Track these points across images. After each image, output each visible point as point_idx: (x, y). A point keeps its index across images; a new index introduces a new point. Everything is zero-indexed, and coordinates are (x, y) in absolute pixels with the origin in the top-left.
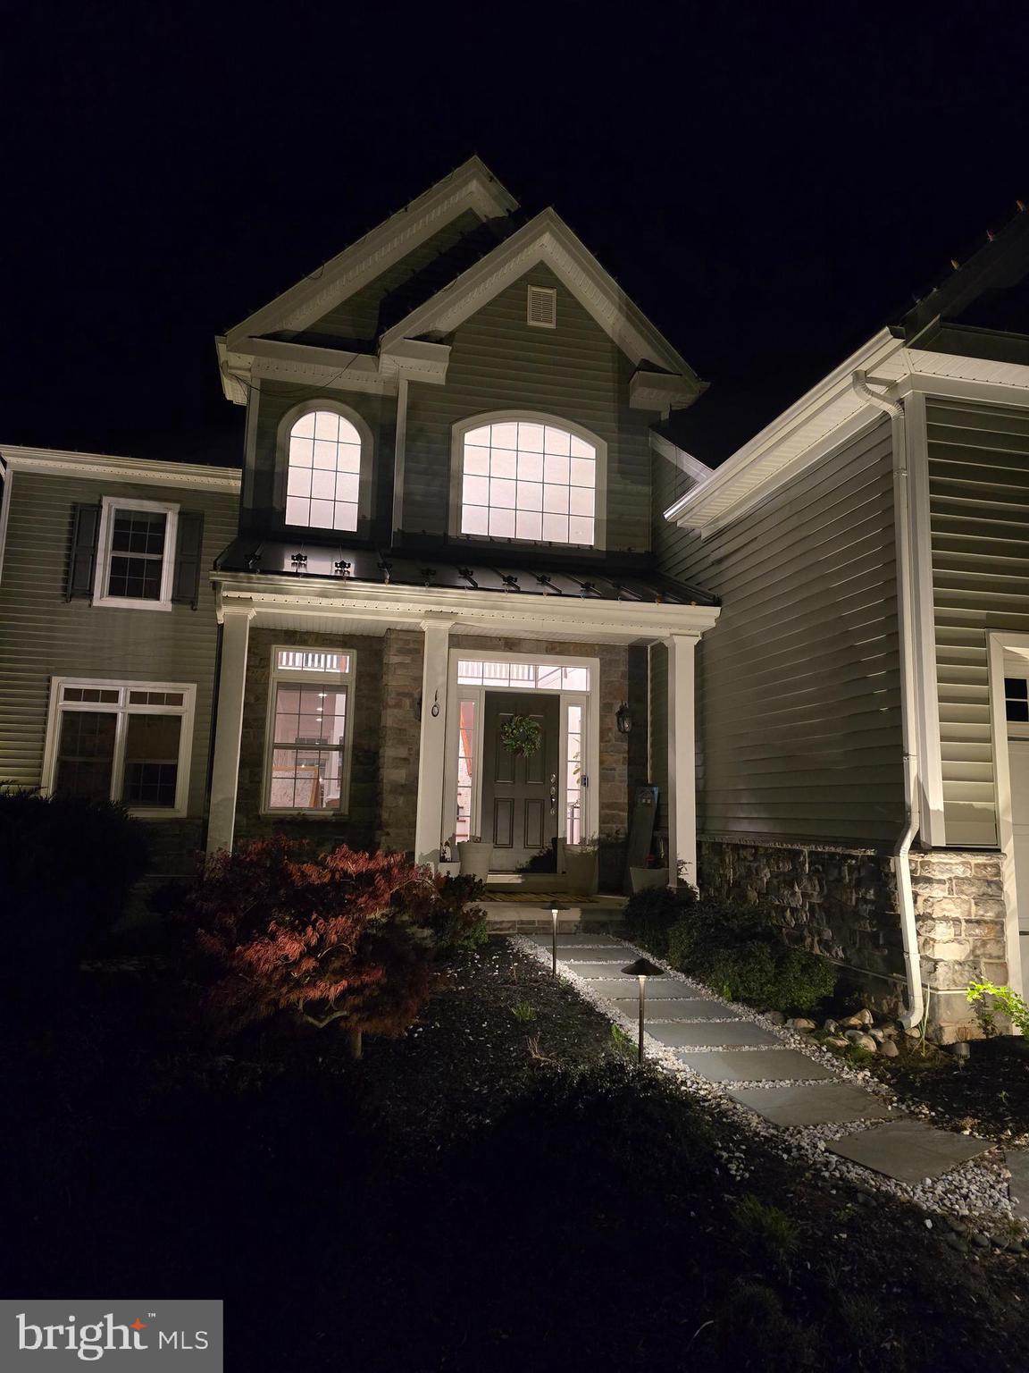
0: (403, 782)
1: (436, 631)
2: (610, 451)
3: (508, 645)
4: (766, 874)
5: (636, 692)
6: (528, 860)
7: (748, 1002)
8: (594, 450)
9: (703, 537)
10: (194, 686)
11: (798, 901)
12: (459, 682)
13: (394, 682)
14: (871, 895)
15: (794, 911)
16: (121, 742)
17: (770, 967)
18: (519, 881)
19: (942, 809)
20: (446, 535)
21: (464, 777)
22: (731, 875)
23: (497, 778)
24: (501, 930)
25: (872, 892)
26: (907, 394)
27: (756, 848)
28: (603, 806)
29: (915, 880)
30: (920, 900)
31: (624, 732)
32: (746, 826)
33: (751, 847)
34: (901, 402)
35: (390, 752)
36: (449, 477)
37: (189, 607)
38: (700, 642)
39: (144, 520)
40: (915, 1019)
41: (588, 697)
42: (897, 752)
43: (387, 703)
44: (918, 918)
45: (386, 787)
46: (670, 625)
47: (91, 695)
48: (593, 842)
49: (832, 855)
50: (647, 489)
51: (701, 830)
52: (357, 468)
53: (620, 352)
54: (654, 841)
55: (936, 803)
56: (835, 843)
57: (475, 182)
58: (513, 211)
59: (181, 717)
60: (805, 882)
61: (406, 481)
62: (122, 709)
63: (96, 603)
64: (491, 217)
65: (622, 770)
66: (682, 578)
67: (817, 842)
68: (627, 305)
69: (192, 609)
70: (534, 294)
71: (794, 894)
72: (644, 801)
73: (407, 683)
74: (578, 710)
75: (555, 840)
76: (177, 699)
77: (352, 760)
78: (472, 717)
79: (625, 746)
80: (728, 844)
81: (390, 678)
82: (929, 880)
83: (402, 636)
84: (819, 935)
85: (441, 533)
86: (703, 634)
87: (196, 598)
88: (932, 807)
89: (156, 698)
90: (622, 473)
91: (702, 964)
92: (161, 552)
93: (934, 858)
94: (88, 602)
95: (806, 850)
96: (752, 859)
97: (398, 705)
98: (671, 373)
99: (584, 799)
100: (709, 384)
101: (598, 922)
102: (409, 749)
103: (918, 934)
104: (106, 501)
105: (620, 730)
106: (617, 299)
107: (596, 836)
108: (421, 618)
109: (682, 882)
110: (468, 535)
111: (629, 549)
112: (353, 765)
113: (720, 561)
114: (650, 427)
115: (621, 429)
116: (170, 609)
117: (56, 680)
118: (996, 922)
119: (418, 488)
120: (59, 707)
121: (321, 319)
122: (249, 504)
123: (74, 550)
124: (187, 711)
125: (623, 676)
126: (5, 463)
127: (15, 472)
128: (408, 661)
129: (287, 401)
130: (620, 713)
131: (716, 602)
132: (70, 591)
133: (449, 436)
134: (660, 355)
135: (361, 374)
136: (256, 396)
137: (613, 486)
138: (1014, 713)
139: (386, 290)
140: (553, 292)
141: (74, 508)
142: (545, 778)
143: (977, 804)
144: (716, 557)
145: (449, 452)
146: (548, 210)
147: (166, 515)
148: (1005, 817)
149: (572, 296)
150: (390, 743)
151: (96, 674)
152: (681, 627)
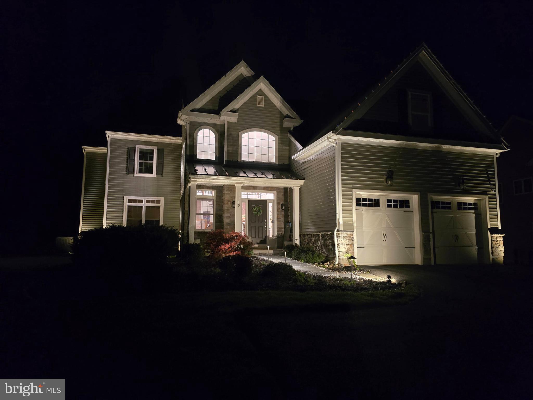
0: (229, 222)
1: (239, 187)
2: (278, 138)
3: (254, 188)
4: (313, 240)
5: (286, 200)
6: (260, 241)
7: (307, 262)
8: (274, 138)
9: (301, 163)
10: (163, 198)
11: (319, 245)
12: (242, 197)
13: (227, 197)
14: (331, 241)
15: (318, 247)
16: (144, 214)
17: (311, 255)
18: (258, 246)
19: (342, 223)
20: (238, 161)
22: (307, 241)
23: (252, 221)
24: (255, 255)
25: (331, 240)
26: (337, 142)
27: (312, 234)
28: (277, 228)
29: (337, 237)
30: (338, 241)
31: (283, 209)
32: (310, 230)
33: (311, 234)
34: (336, 143)
35: (226, 215)
36: (238, 146)
37: (161, 176)
38: (300, 188)
39: (147, 151)
40: (337, 263)
41: (274, 201)
42: (335, 213)
43: (224, 203)
44: (338, 244)
45: (225, 224)
46: (293, 184)
47: (135, 201)
48: (275, 236)
49: (325, 234)
50: (288, 148)
51: (300, 232)
52: (214, 144)
53: (281, 112)
54: (290, 235)
56: (325, 232)
57: (243, 67)
58: (253, 75)
59: (160, 207)
60: (320, 240)
61: (228, 147)
62: (144, 205)
63: (135, 175)
64: (247, 75)
65: (282, 219)
66: (296, 172)
67: (322, 232)
69: (162, 176)
70: (259, 98)
71: (318, 243)
72: (288, 226)
73: (229, 198)
74: (271, 204)
75: (266, 236)
76: (158, 202)
77: (215, 217)
78: (245, 206)
79: (283, 213)
80: (306, 234)
81: (225, 197)
82: (339, 237)
83: (228, 186)
84: (323, 251)
85: (236, 160)
86: (301, 186)
87: (163, 173)
88: (340, 223)
89: (153, 202)
90: (281, 144)
91: (299, 257)
92: (153, 160)
93: (340, 232)
94: (133, 175)
95: (320, 234)
96: (311, 237)
97: (227, 204)
98: (293, 118)
99: (273, 226)
100: (303, 121)
101: (277, 253)
102: (230, 214)
103: (338, 247)
104: (137, 146)
105: (282, 209)
106: (280, 99)
107: (276, 235)
108: (235, 184)
109: (296, 244)
110: (243, 161)
111: (284, 163)
112: (216, 218)
113: (304, 169)
114: (288, 132)
115: (281, 133)
116: (156, 177)
117: (125, 197)
118: (352, 245)
119: (230, 149)
120: (126, 204)
121: (204, 105)
122: (188, 153)
123: (128, 160)
124: (162, 205)
125: (282, 195)
126: (108, 136)
127: (111, 139)
128: (229, 192)
129: (196, 127)
130: (282, 205)
131: (304, 179)
132: (128, 172)
133: (238, 136)
134: (291, 114)
135: (215, 119)
136: (188, 125)
137: (279, 147)
138: (358, 205)
139: (220, 96)
140: (263, 97)
141: (128, 148)
142: (263, 221)
143: (349, 223)
144: (303, 168)
145: (238, 140)
146: (262, 76)
147: (154, 150)
148: (355, 225)
149: (268, 98)
150: (225, 213)
151: (136, 195)
152: (296, 185)
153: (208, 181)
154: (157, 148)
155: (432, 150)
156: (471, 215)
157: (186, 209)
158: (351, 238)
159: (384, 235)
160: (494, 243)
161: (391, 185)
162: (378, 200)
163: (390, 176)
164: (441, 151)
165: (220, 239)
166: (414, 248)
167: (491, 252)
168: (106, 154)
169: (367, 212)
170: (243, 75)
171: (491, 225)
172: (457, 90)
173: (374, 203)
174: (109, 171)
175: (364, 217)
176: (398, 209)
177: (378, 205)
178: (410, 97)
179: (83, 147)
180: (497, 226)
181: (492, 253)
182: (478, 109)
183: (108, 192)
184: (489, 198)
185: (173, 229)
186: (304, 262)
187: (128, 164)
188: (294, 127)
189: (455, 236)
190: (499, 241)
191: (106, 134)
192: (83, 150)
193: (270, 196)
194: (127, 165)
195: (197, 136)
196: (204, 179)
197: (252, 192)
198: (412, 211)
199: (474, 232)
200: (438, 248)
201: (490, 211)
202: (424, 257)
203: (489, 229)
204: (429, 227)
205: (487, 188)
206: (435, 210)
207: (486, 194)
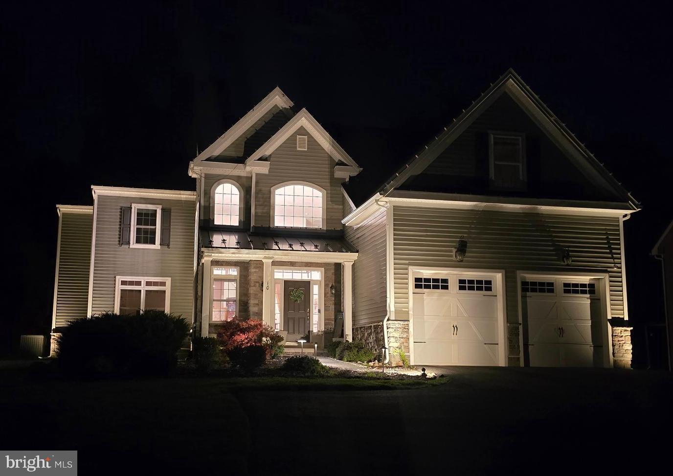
1: (267, 262)
2: (327, 194)
3: (292, 264)
4: (366, 334)
5: (337, 280)
8: (322, 193)
9: (354, 229)
10: (170, 279)
11: (371, 340)
12: (275, 277)
13: (253, 277)
15: (371, 343)
16: (143, 301)
17: (356, 353)
19: (394, 311)
20: (269, 227)
21: (277, 310)
22: (360, 336)
23: (289, 310)
25: (382, 333)
26: (389, 205)
27: (364, 327)
28: (325, 320)
29: (388, 328)
30: (388, 333)
31: (333, 294)
32: (363, 321)
34: (387, 207)
35: (252, 302)
36: (270, 206)
37: (167, 247)
38: (353, 264)
39: (148, 212)
40: (387, 361)
41: (320, 282)
42: (386, 297)
43: (251, 285)
44: (388, 338)
45: (251, 313)
46: (344, 259)
47: (131, 283)
48: (322, 332)
49: (377, 325)
50: (341, 207)
51: (353, 325)
52: (238, 203)
53: (331, 157)
54: (343, 330)
55: (393, 309)
56: (377, 322)
57: (277, 96)
58: (292, 106)
59: (165, 291)
60: (372, 334)
61: (256, 208)
62: (143, 288)
63: (132, 246)
64: (284, 107)
65: (332, 307)
66: (350, 241)
67: (374, 323)
68: (333, 142)
70: (299, 138)
71: (371, 338)
72: (340, 317)
73: (257, 278)
74: (317, 286)
75: (309, 332)
76: (163, 284)
77: (239, 305)
78: (280, 289)
79: (333, 299)
80: (359, 327)
81: (252, 276)
82: (390, 328)
83: (255, 262)
85: (268, 226)
86: (354, 261)
87: (169, 243)
88: (391, 310)
89: (156, 284)
90: (331, 201)
92: (155, 225)
93: (391, 322)
94: (128, 246)
95: (373, 325)
96: (364, 330)
97: (255, 286)
98: (349, 166)
99: (320, 318)
101: (320, 353)
102: (258, 301)
103: (388, 341)
104: (133, 205)
105: (331, 293)
106: (329, 140)
107: (323, 330)
108: (262, 258)
109: (347, 341)
110: (277, 227)
111: (334, 229)
113: (358, 238)
114: (342, 185)
115: (331, 186)
116: (159, 248)
117: (117, 277)
118: (407, 338)
119: (259, 211)
120: (119, 287)
121: (225, 150)
122: (202, 218)
123: (122, 225)
124: (168, 288)
125: (333, 274)
126: (95, 192)
127: (98, 196)
128: (257, 270)
129: (213, 180)
130: (331, 287)
131: (357, 252)
132: (121, 242)
133: (270, 192)
134: (345, 159)
135: (239, 169)
136: (203, 179)
137: (328, 206)
138: (417, 286)
139: (246, 138)
140: (306, 137)
141: (121, 209)
142: (305, 310)
143: (403, 309)
144: (357, 236)
145: (270, 198)
146: (304, 109)
147: (156, 210)
148: (411, 313)
149: (313, 138)
150: (252, 299)
151: (132, 274)
152: (347, 259)
153: (227, 255)
154: (161, 208)
155: (523, 213)
156: (585, 301)
157: (199, 294)
158: (406, 329)
159: (453, 326)
160: (616, 339)
161: (462, 261)
162: (445, 281)
163: (462, 248)
164: (538, 214)
165: (236, 328)
166: (498, 344)
167: (612, 352)
168: (91, 217)
169: (430, 296)
170: (278, 107)
171: (612, 314)
172: (559, 130)
173: (441, 284)
174: (96, 241)
175: (425, 302)
176: (475, 292)
177: (446, 288)
178: (492, 142)
179: (57, 206)
180: (621, 316)
181: (614, 354)
182: (592, 155)
183: (95, 270)
184: (610, 277)
185: (181, 318)
186: (347, 361)
187: (121, 230)
188: (350, 177)
189: (559, 329)
190: (625, 336)
191: (91, 190)
192: (58, 211)
193: (315, 275)
194: (120, 232)
195: (214, 193)
196: (221, 253)
197: (290, 269)
198: (495, 295)
199: (589, 323)
200: (533, 345)
201: (611, 295)
202: (509, 356)
203: (609, 320)
204: (517, 316)
205: (608, 263)
206: (528, 294)
207: (606, 272)
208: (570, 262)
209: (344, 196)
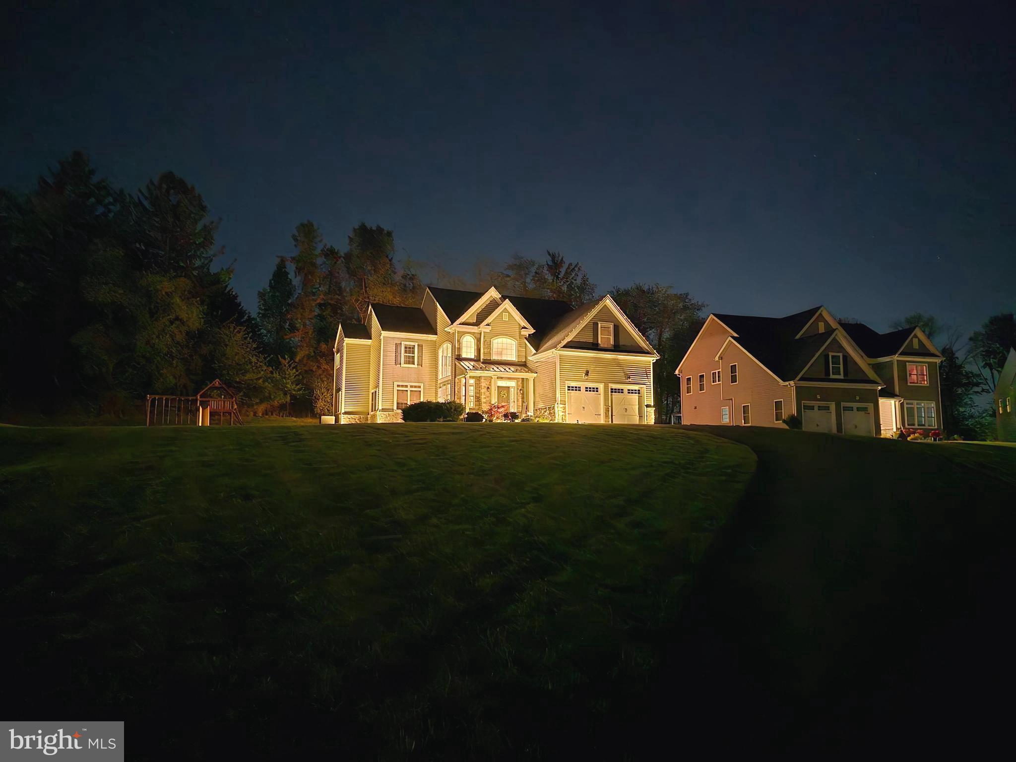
0: (485, 401)
2: (518, 343)
3: (503, 378)
4: (543, 412)
5: (523, 386)
8: (515, 343)
9: (534, 363)
10: (423, 384)
12: (496, 385)
15: (546, 415)
16: (409, 397)
19: (560, 400)
20: (490, 359)
27: (542, 408)
28: (517, 406)
29: (557, 408)
32: (540, 406)
35: (483, 397)
36: (491, 348)
38: (534, 378)
39: (410, 347)
41: (515, 387)
43: (482, 388)
45: (482, 402)
47: (402, 386)
50: (524, 350)
51: (534, 408)
52: (474, 346)
53: (520, 324)
57: (493, 292)
58: (501, 298)
59: (421, 391)
61: (483, 349)
62: (409, 389)
63: (402, 366)
64: (497, 298)
65: (520, 400)
66: (531, 368)
68: (521, 317)
69: (421, 366)
70: (504, 315)
72: (524, 405)
73: (485, 385)
74: (513, 389)
76: (420, 387)
78: (497, 390)
79: (521, 395)
81: (482, 384)
83: (482, 377)
87: (422, 364)
89: (415, 387)
90: (519, 347)
92: (414, 354)
94: (400, 365)
95: (547, 407)
96: (541, 410)
97: (484, 389)
98: (528, 329)
100: (535, 330)
102: (486, 396)
104: (402, 342)
105: (520, 392)
110: (495, 359)
111: (521, 361)
113: (537, 366)
114: (524, 339)
115: (520, 338)
116: (417, 367)
117: (395, 383)
118: (565, 412)
119: (485, 351)
120: (396, 388)
121: (467, 320)
123: (397, 353)
124: (422, 389)
125: (521, 383)
127: (383, 337)
128: (485, 381)
129: (462, 335)
130: (520, 389)
131: (537, 373)
132: (396, 363)
133: (490, 341)
134: (527, 325)
135: (475, 329)
136: (456, 333)
137: (518, 349)
138: (568, 390)
139: (477, 313)
140: (508, 314)
141: (396, 344)
142: (507, 400)
143: (564, 400)
145: (490, 344)
146: (507, 299)
147: (415, 345)
148: (567, 401)
149: (511, 314)
150: (483, 395)
151: (403, 381)
152: (531, 376)
154: (418, 344)
155: (612, 359)
156: (636, 397)
158: (565, 408)
159: (583, 407)
160: (648, 413)
161: (587, 379)
162: (580, 387)
163: (587, 374)
164: (618, 359)
166: (601, 414)
167: (646, 418)
169: (574, 394)
170: (494, 298)
171: (647, 402)
173: (578, 389)
174: (383, 362)
175: (572, 397)
176: (592, 392)
177: (580, 390)
178: (600, 327)
180: (650, 403)
183: (382, 379)
184: (646, 387)
187: (396, 356)
188: (529, 335)
189: (625, 408)
190: (651, 412)
193: (512, 384)
194: (396, 358)
195: (462, 341)
197: (503, 381)
198: (600, 394)
199: (637, 407)
201: (647, 395)
202: (605, 420)
203: (645, 405)
204: (609, 403)
205: (645, 381)
206: (613, 394)
207: (645, 384)
208: (630, 380)
209: (526, 344)
